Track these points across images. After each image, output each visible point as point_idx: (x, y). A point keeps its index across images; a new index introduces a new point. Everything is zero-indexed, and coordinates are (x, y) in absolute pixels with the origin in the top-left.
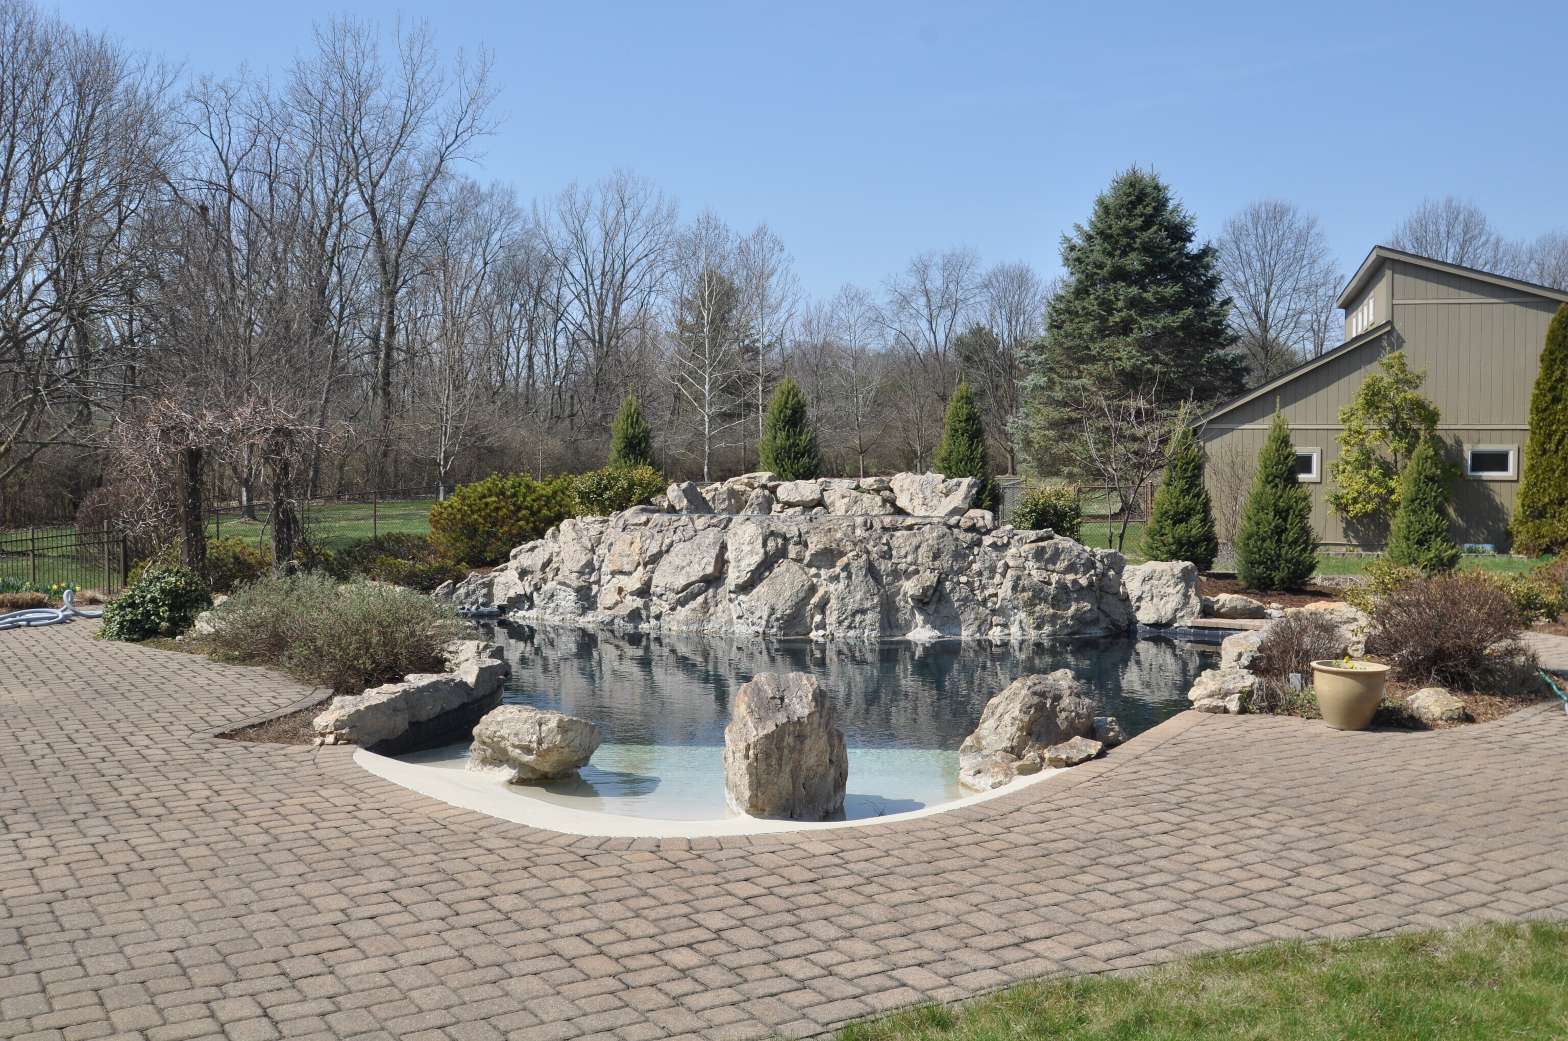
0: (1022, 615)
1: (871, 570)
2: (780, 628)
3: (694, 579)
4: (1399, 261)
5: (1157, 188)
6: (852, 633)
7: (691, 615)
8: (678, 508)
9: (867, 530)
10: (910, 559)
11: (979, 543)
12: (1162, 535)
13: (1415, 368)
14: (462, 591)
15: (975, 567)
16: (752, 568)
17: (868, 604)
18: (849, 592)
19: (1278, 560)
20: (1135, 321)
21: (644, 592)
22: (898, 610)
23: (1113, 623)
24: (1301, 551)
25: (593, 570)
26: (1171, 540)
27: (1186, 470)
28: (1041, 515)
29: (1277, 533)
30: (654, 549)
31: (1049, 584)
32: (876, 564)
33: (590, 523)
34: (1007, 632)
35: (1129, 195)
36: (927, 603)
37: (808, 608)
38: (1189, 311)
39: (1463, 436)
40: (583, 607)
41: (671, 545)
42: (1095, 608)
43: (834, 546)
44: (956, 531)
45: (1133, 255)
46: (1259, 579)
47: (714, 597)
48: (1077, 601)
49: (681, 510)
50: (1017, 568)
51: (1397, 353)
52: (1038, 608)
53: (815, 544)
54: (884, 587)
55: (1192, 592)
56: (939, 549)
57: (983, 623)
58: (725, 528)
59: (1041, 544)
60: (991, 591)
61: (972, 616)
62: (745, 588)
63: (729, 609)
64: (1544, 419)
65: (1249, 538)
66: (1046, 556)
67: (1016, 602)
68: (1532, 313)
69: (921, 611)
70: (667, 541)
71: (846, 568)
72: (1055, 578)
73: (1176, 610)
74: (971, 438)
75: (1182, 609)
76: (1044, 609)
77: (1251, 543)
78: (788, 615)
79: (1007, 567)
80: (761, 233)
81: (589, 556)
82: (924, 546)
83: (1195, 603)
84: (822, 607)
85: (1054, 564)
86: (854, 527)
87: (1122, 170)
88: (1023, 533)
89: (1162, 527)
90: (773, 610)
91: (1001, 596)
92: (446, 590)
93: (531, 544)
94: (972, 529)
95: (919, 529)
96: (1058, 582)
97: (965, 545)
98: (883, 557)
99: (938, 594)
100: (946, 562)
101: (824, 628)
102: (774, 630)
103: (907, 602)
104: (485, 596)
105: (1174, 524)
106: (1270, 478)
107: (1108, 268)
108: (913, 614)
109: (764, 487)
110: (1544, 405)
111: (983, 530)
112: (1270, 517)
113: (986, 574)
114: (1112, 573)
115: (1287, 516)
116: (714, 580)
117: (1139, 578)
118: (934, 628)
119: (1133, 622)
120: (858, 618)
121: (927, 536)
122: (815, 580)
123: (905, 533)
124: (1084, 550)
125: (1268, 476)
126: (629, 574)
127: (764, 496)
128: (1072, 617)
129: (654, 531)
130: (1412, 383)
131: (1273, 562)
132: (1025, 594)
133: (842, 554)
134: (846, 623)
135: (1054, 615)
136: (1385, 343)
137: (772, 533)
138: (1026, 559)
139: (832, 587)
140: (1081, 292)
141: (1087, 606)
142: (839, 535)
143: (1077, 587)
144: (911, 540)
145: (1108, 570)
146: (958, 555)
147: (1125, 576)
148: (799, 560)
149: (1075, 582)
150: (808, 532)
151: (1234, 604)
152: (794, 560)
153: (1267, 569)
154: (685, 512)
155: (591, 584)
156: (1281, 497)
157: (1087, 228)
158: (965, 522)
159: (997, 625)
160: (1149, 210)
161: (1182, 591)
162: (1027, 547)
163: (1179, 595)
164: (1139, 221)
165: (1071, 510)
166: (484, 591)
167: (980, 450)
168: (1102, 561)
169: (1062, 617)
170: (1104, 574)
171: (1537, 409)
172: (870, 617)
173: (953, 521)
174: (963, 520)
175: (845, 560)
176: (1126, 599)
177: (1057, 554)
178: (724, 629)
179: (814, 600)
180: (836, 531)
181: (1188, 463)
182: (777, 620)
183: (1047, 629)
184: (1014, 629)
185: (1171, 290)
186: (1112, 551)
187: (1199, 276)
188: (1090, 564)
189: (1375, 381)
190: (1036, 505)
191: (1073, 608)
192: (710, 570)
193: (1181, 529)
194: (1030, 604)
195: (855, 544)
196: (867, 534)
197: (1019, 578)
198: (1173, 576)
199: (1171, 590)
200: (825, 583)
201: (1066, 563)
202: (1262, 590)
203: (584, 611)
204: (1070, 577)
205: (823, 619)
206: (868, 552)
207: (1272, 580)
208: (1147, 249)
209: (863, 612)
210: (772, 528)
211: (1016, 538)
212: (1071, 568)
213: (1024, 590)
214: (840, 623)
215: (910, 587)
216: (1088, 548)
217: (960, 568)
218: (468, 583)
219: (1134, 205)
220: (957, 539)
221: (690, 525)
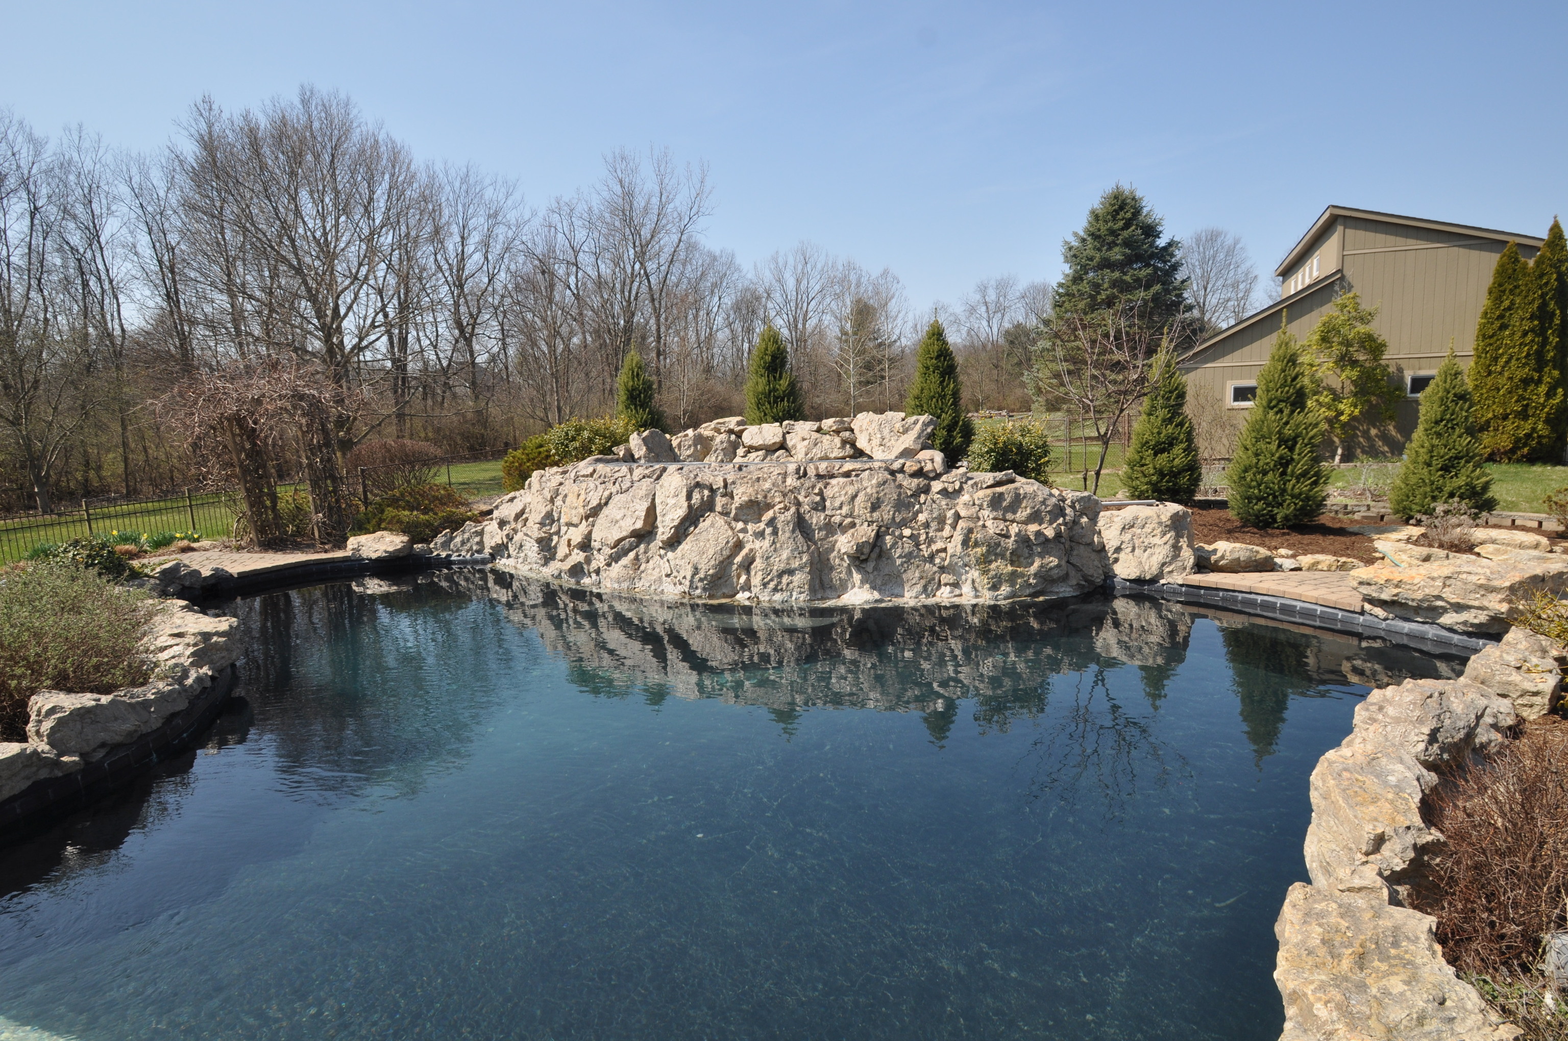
0: (974, 574)
1: (801, 524)
2: (704, 589)
3: (624, 534)
4: (1350, 217)
5: (1134, 199)
6: (778, 597)
7: (624, 572)
8: (636, 456)
9: (799, 478)
10: (845, 510)
11: (927, 490)
12: (1143, 465)
13: (1365, 306)
14: (458, 540)
15: (922, 518)
16: (676, 523)
17: (796, 564)
18: (775, 550)
19: (1282, 495)
20: (1116, 297)
21: (585, 545)
22: (832, 568)
23: (1085, 578)
24: (1311, 484)
25: (553, 521)
26: (1152, 471)
27: (1169, 399)
28: (1002, 455)
29: (1281, 464)
30: (594, 503)
31: (1007, 536)
32: (807, 517)
33: (552, 475)
34: (957, 592)
35: (1113, 205)
36: (866, 560)
37: (735, 567)
38: (1158, 287)
39: (1403, 364)
40: (545, 557)
41: (610, 497)
42: (1063, 563)
43: (760, 497)
44: (900, 476)
45: (1117, 249)
46: (1257, 517)
47: (645, 552)
48: (1042, 555)
49: (640, 458)
50: (970, 518)
51: (1351, 295)
52: (993, 566)
53: (742, 494)
54: (815, 543)
55: (1183, 542)
56: (878, 499)
57: (929, 582)
58: (658, 478)
59: (999, 490)
60: (939, 545)
61: (917, 574)
62: (673, 543)
63: (659, 566)
64: (1491, 345)
65: (1246, 470)
66: (1004, 504)
67: (967, 559)
68: (1475, 254)
69: (859, 569)
70: (607, 493)
71: (772, 522)
72: (1014, 529)
73: (1163, 564)
74: (943, 375)
75: (1170, 563)
76: (1001, 566)
77: (1249, 476)
78: (712, 576)
79: (957, 517)
80: (885, 273)
81: (549, 508)
82: (861, 498)
83: (1187, 556)
84: (747, 565)
85: (1015, 513)
86: (785, 476)
87: (1108, 187)
88: (979, 476)
89: (1142, 458)
90: (696, 570)
91: (950, 551)
92: (444, 539)
93: (512, 494)
94: (919, 473)
95: (857, 476)
96: (1017, 535)
97: (909, 493)
98: (815, 509)
99: (877, 550)
100: (886, 513)
101: (749, 589)
102: (698, 592)
103: (842, 559)
104: (477, 543)
105: (1155, 455)
106: (1274, 403)
107: (1097, 259)
108: (849, 573)
109: (731, 432)
110: (1491, 332)
111: (932, 475)
112: (1273, 447)
113: (934, 525)
114: (1084, 520)
115: (1296, 443)
116: (644, 535)
117: (1117, 526)
118: (873, 588)
119: (1109, 576)
120: (785, 579)
121: (865, 484)
122: (741, 535)
123: (842, 480)
124: (1051, 495)
125: (1270, 401)
126: (576, 526)
127: (729, 441)
128: (1035, 575)
129: (597, 483)
130: (1363, 319)
131: (1275, 497)
132: (978, 550)
133: (769, 506)
134: (772, 585)
135: (1014, 574)
136: (1337, 288)
137: (698, 485)
138: (981, 507)
139: (757, 544)
140: (1077, 279)
141: (1053, 561)
142: (767, 485)
143: (1042, 539)
144: (847, 488)
145: (1081, 516)
146: (901, 504)
147: (1101, 522)
148: (725, 514)
149: (1039, 534)
150: (734, 483)
151: (1236, 555)
152: (721, 513)
153: (1268, 505)
154: (642, 461)
155: (551, 535)
156: (1287, 423)
157: (1082, 233)
158: (911, 466)
159: (946, 585)
160: (1129, 215)
161: (1171, 542)
162: (981, 494)
163: (1167, 547)
164: (1121, 223)
165: (1038, 448)
166: (477, 539)
167: (952, 386)
168: (1073, 506)
169: (1022, 575)
170: (1075, 522)
171: (1484, 336)
172: (799, 578)
173: (896, 466)
174: (908, 464)
175: (769, 514)
176: (1102, 549)
177: (1018, 500)
178: (653, 588)
179: (738, 559)
180: (765, 480)
181: (1171, 392)
182: (701, 580)
183: (1005, 589)
184: (966, 589)
185: (1144, 273)
186: (1086, 494)
187: (1165, 262)
188: (1059, 511)
189: (1331, 318)
190: (995, 444)
191: (1037, 564)
192: (639, 525)
193: (1162, 459)
194: (984, 561)
195: (785, 495)
196: (798, 483)
197: (970, 531)
198: (1160, 523)
199: (1157, 540)
200: (751, 538)
201: (1028, 511)
202: (1260, 528)
203: (547, 561)
204: (1033, 528)
205: (748, 580)
206: (798, 504)
207: (1273, 518)
208: (1127, 243)
209: (791, 572)
210: (698, 479)
211: (970, 482)
212: (1035, 517)
213: (976, 544)
214: (765, 585)
215: (844, 543)
216: (1056, 492)
217: (903, 519)
218: (463, 532)
219: (1117, 212)
220: (900, 486)
221: (629, 476)
